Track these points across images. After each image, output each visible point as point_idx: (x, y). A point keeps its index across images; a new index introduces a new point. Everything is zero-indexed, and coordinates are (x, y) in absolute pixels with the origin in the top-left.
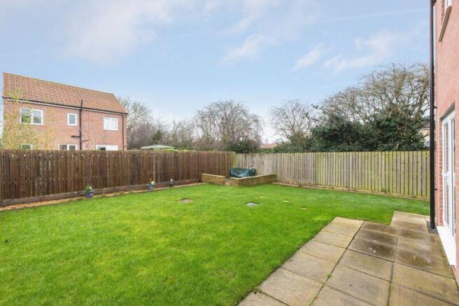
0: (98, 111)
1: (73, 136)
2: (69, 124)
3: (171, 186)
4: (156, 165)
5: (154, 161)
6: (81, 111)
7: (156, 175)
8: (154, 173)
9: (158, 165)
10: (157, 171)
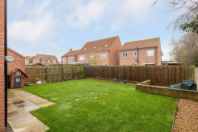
0: (144, 48)
1: (136, 60)
2: (134, 56)
3: (125, 82)
4: (121, 72)
5: (120, 70)
6: (138, 50)
7: (121, 76)
8: (120, 75)
9: (122, 72)
10: (121, 74)
